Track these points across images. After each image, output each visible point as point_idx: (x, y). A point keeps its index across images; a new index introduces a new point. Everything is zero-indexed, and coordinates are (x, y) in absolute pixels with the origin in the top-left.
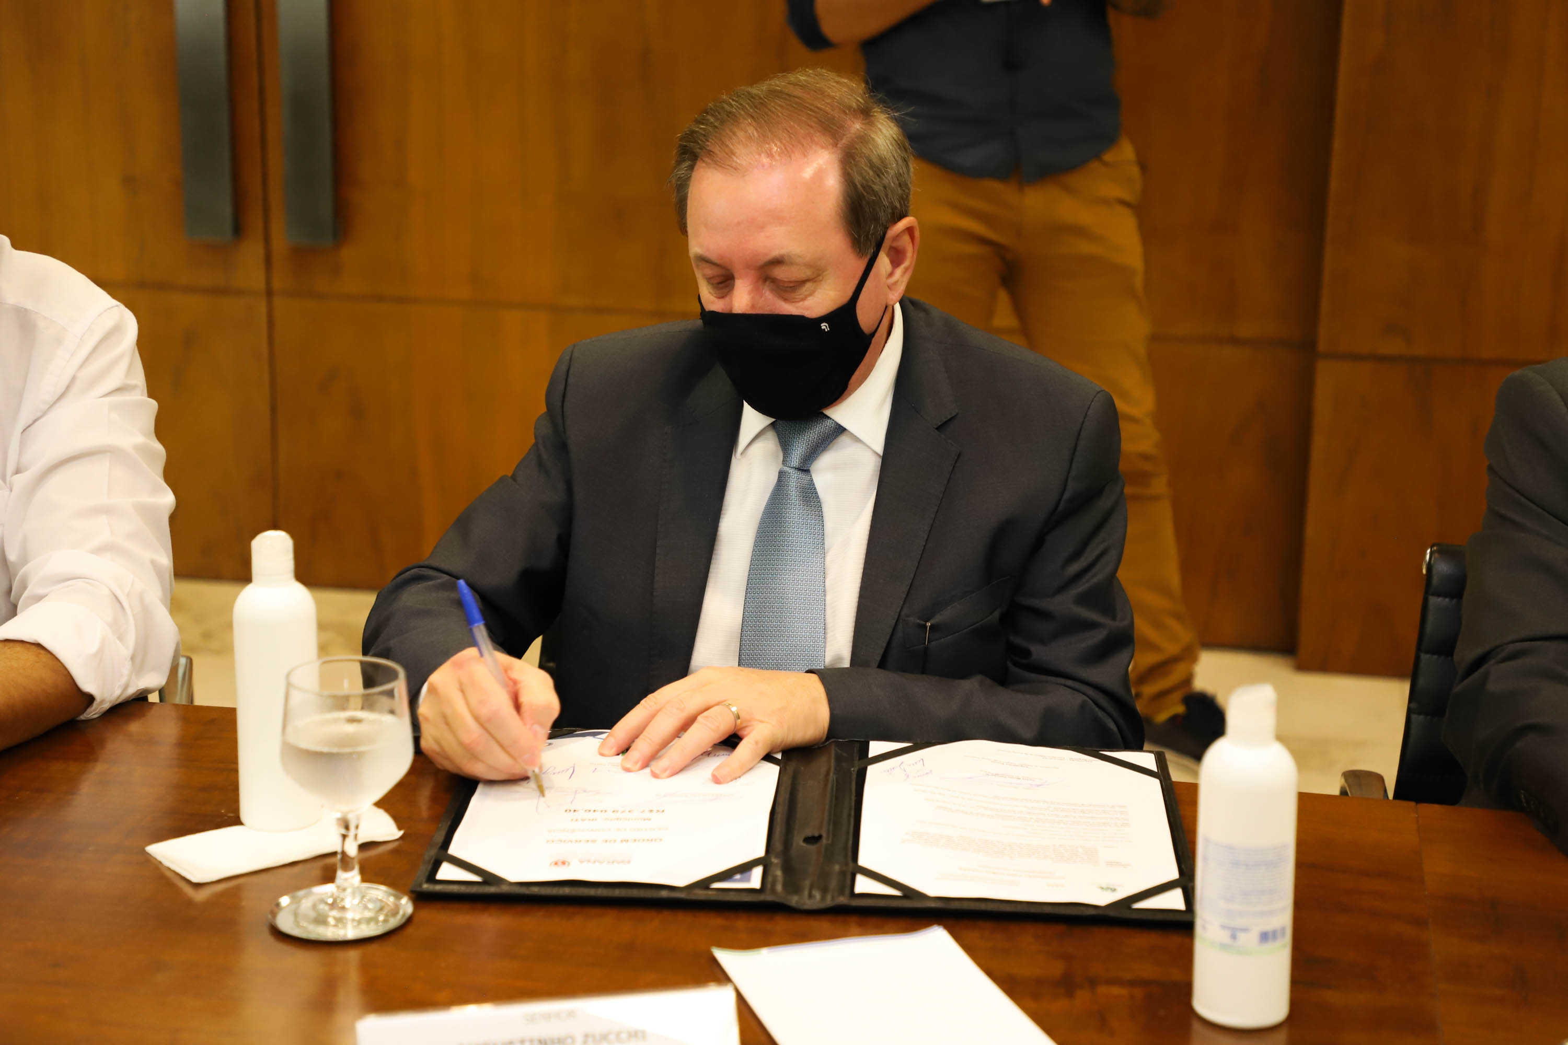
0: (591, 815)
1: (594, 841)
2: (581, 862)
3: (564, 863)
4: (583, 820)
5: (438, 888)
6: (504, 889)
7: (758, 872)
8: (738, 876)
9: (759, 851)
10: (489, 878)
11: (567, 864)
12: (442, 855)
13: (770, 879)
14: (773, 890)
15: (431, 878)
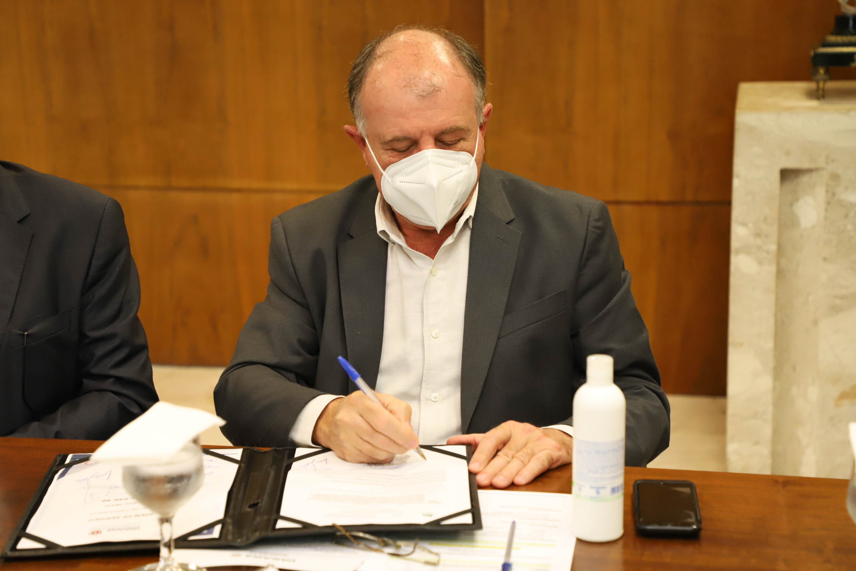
0: (119, 502)
1: (118, 517)
2: (109, 530)
3: (98, 532)
4: (113, 506)
5: (17, 554)
6: (59, 551)
7: (218, 528)
8: (205, 532)
9: (220, 515)
10: (50, 545)
11: (99, 532)
12: (22, 533)
13: (225, 531)
14: (226, 538)
15: (14, 548)
